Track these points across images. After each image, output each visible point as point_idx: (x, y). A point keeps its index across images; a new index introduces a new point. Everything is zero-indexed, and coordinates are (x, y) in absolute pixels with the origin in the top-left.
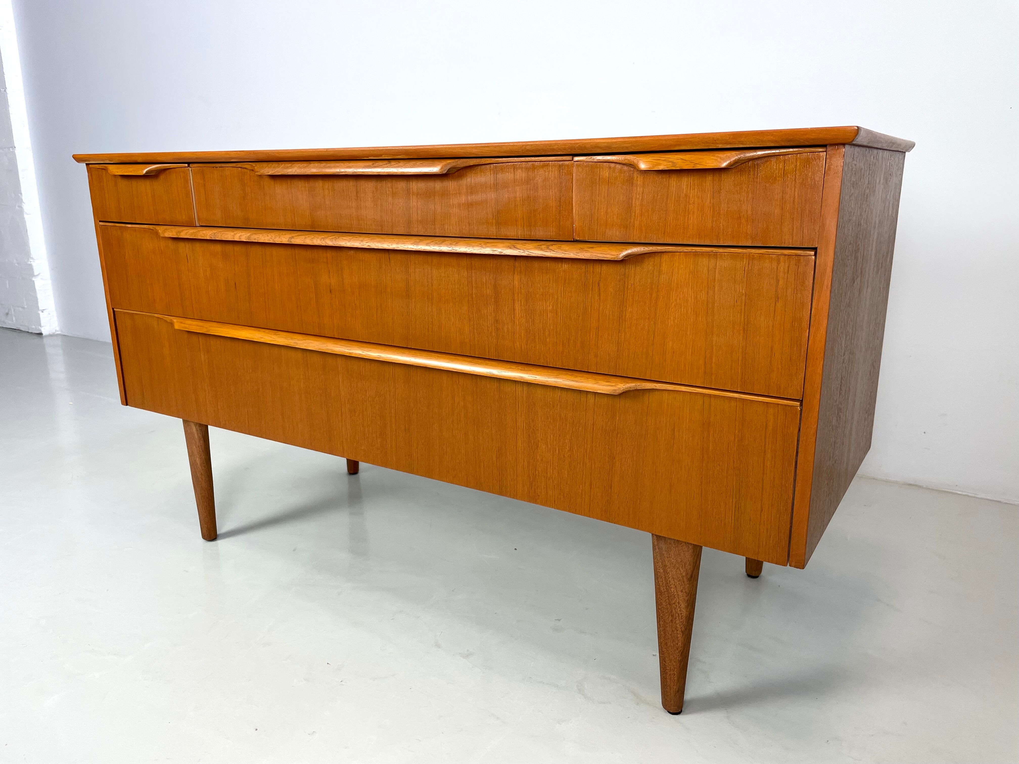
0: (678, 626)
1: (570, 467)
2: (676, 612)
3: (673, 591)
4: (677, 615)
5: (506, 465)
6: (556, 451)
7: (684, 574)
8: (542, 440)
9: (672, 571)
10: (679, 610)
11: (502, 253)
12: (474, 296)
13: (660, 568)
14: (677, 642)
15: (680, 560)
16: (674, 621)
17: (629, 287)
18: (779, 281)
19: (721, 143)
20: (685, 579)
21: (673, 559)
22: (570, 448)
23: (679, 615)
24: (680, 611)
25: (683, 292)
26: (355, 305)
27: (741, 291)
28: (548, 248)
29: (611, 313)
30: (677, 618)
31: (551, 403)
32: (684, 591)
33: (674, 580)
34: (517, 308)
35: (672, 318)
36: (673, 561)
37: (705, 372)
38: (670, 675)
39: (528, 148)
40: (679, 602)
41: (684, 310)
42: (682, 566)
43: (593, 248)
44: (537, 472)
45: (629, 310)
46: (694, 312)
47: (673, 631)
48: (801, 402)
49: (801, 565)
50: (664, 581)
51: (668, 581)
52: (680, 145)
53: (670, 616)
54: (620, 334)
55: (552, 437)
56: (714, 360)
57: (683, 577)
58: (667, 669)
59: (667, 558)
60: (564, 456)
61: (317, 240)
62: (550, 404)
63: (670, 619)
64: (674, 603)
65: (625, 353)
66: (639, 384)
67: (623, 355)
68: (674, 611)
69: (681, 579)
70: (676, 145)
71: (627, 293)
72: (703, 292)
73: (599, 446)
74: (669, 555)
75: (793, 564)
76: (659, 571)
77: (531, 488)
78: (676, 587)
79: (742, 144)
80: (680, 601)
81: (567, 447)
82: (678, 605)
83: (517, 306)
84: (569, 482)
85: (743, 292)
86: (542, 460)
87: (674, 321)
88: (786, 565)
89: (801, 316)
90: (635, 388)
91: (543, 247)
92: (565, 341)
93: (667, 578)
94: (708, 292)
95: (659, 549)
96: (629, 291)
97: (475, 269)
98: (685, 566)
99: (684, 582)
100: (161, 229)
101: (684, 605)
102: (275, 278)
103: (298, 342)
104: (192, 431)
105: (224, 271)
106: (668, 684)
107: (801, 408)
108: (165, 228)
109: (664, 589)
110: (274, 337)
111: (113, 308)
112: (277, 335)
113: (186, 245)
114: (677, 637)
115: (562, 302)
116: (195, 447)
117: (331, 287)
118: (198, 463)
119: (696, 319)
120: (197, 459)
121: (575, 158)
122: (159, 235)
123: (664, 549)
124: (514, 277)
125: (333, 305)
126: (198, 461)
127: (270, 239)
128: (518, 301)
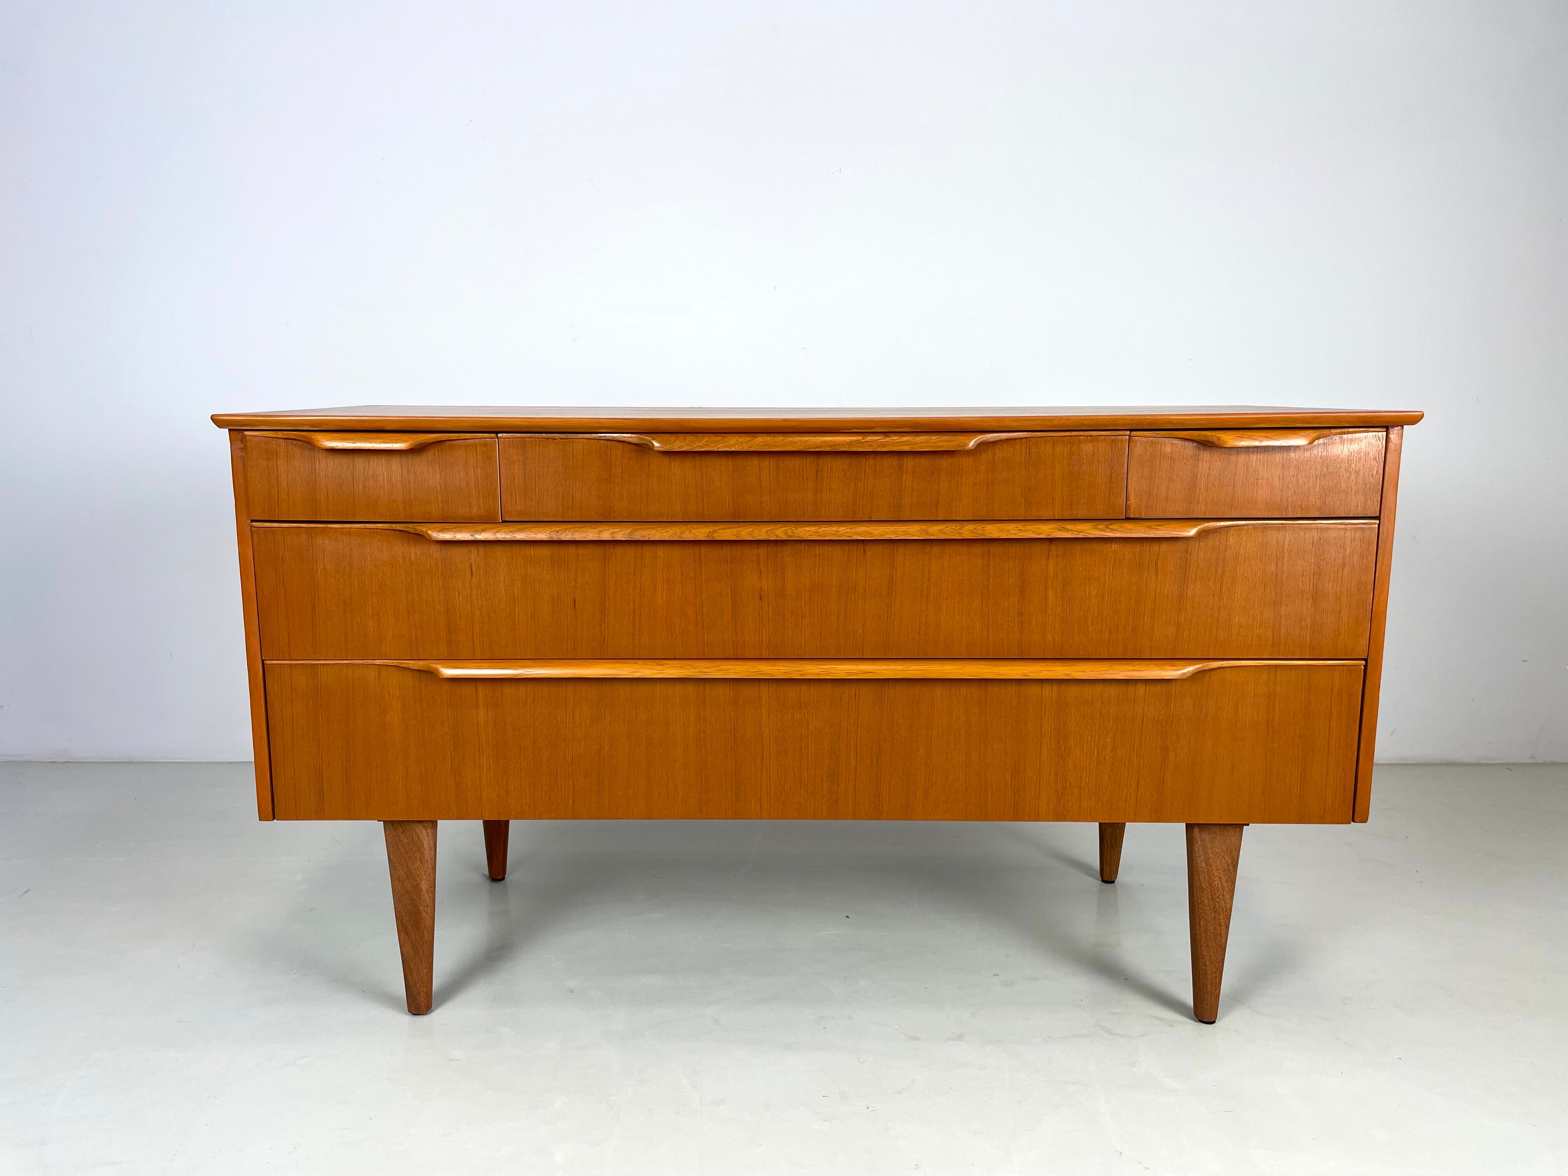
0: (1222, 921)
1: (1112, 769)
2: (1220, 906)
3: (1216, 884)
4: (1221, 909)
5: (1025, 782)
6: (1094, 754)
7: (1229, 862)
8: (1075, 744)
9: (1216, 862)
10: (1223, 902)
11: (1050, 535)
12: (990, 587)
13: (1202, 863)
14: (1220, 940)
15: (1225, 848)
16: (1217, 917)
17: (1192, 562)
18: (1346, 549)
19: (1301, 423)
20: (1231, 867)
21: (1218, 848)
22: (1113, 748)
23: (1223, 908)
24: (1225, 903)
25: (1251, 565)
26: (802, 612)
27: (1310, 560)
28: (1108, 528)
29: (1170, 593)
30: (1221, 912)
31: (1089, 699)
32: (1229, 879)
33: (1218, 872)
34: (1051, 595)
35: (1239, 592)
36: (1217, 850)
37: (1273, 644)
38: (1211, 978)
41: (1251, 583)
42: (1228, 854)
43: (1161, 525)
44: (1068, 784)
45: (1191, 588)
46: (1262, 583)
47: (1215, 928)
48: (1366, 660)
50: (1206, 876)
51: (1212, 874)
52: (1258, 423)
53: (1213, 913)
54: (1180, 614)
55: (1089, 738)
56: (1282, 630)
57: (1228, 865)
58: (1207, 974)
59: (1211, 848)
60: (1105, 758)
61: (746, 533)
62: (1088, 701)
63: (1213, 915)
64: (1218, 897)
65: (1186, 634)
66: (1206, 664)
67: (1183, 636)
68: (1217, 904)
69: (1226, 867)
70: (1254, 424)
71: (1189, 570)
72: (1272, 564)
73: (1150, 739)
74: (1214, 845)
75: (1358, 820)
76: (1201, 865)
77: (1059, 804)
78: (1220, 878)
79: (1320, 424)
80: (1224, 893)
81: (1109, 747)
82: (1222, 897)
83: (1051, 593)
84: (1109, 788)
85: (1312, 561)
86: (1075, 768)
87: (1241, 595)
88: (1350, 823)
89: (1367, 579)
90: (1203, 669)
91: (1101, 527)
92: (1113, 628)
93: (1210, 871)
94: (1277, 564)
95: (1201, 841)
96: (1191, 568)
97: (993, 556)
98: (1231, 853)
99: (1229, 870)
100: (430, 529)
101: (1228, 897)
102: (657, 587)
103: (706, 670)
104: (417, 839)
105: (553, 584)
106: (1208, 991)
107: (1366, 666)
108: (435, 528)
109: (1206, 885)
110: (659, 667)
111: (263, 661)
112: (662, 665)
113: (472, 551)
114: (1221, 934)
115: (1111, 585)
116: (418, 863)
117: (762, 592)
118: (422, 889)
119: (1265, 591)
120: (422, 883)
121: (1134, 433)
122: (427, 538)
123: (1207, 840)
124: (1048, 562)
125: (762, 615)
126: (424, 886)
127: (673, 536)
128: (1053, 588)
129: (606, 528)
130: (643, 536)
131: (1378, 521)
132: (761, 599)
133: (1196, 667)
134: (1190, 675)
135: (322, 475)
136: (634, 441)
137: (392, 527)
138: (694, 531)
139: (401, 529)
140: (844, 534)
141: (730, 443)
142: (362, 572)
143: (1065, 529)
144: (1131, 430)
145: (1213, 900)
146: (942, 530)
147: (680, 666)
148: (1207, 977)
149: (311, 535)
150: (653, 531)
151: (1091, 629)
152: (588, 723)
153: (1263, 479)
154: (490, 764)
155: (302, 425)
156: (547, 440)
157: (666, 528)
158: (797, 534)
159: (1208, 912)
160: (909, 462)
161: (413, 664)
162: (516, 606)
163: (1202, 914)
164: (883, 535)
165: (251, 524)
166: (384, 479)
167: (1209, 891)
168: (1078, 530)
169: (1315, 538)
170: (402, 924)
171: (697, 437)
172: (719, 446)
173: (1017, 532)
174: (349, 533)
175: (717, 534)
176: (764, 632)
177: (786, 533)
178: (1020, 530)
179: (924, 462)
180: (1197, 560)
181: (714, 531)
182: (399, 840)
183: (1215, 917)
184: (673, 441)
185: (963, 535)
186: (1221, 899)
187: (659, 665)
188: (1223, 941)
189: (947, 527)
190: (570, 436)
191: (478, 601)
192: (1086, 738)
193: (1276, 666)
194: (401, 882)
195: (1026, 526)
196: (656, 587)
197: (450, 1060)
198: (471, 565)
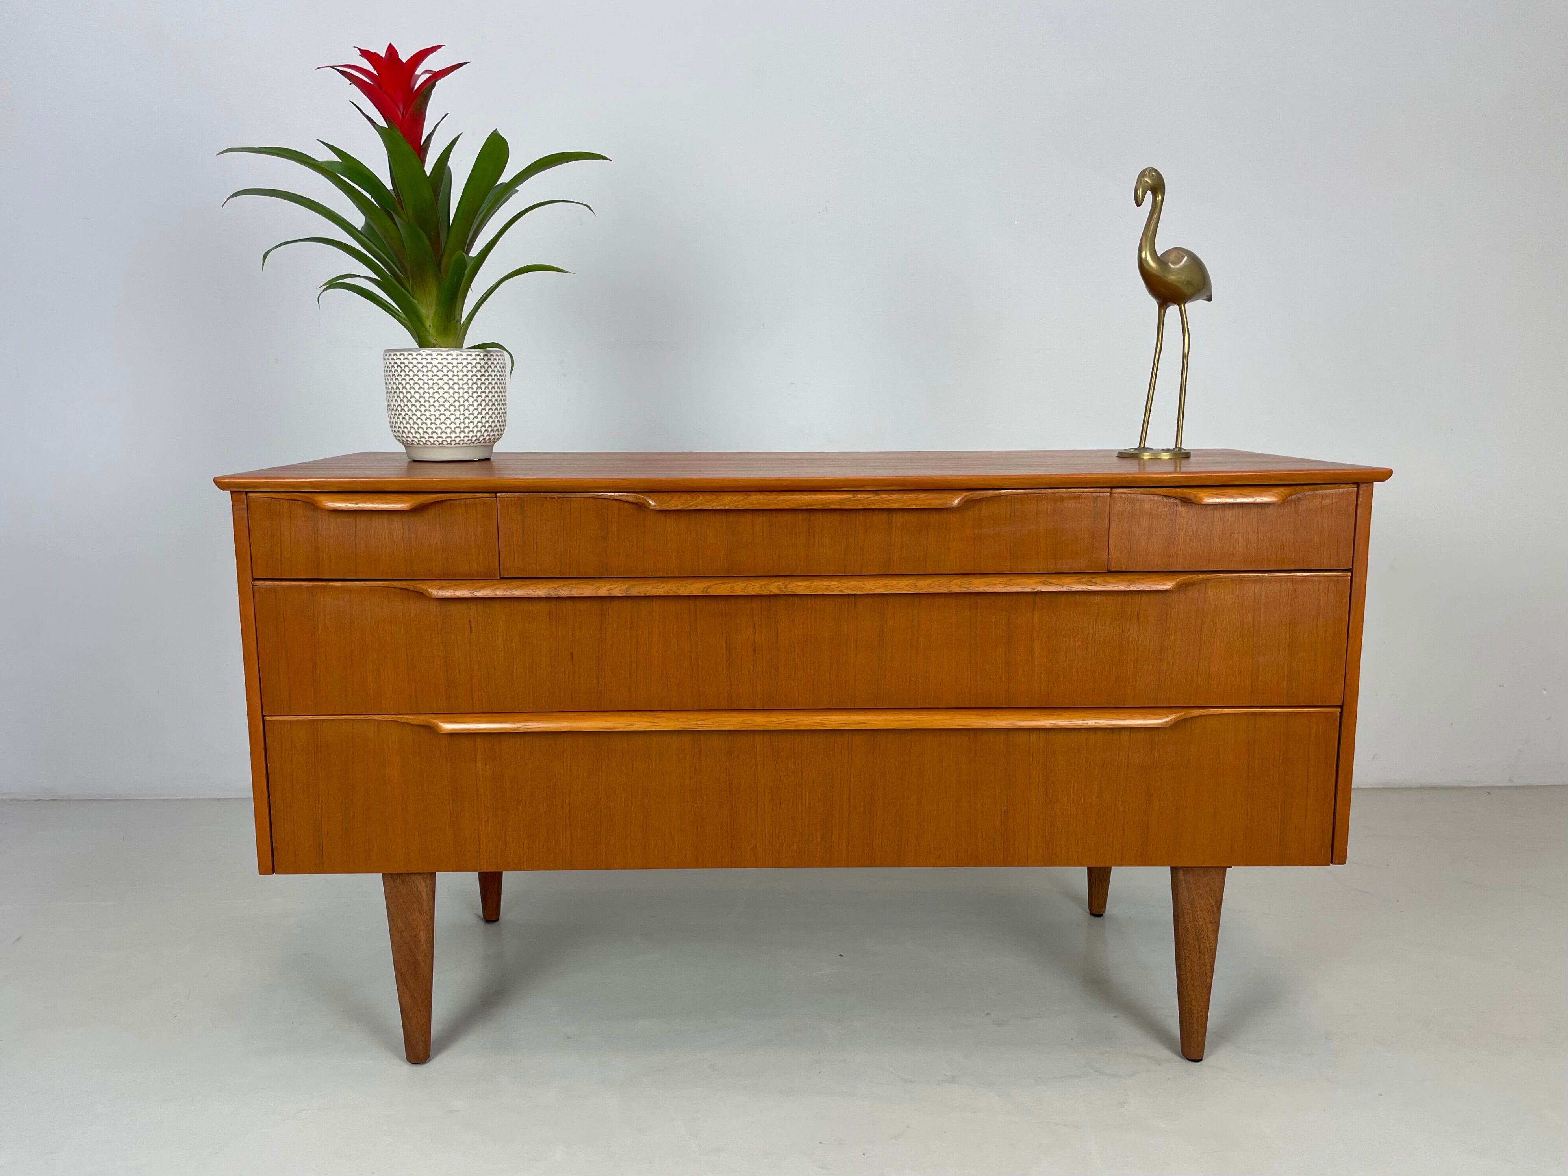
0: (1207, 961)
1: (1098, 815)
2: (1204, 947)
3: (1201, 925)
4: (1206, 950)
5: (1014, 828)
6: (1081, 800)
7: (1213, 904)
8: (1062, 791)
9: (1200, 903)
10: (1208, 943)
11: (1035, 589)
12: (978, 639)
13: (1187, 904)
14: (1205, 981)
15: (1209, 889)
16: (1202, 958)
17: (1172, 615)
18: (1320, 601)
19: (1275, 480)
20: (1215, 909)
21: (1201, 890)
22: (1099, 795)
23: (1208, 949)
24: (1209, 944)
25: (1230, 616)
26: (795, 664)
27: (1286, 611)
28: (1090, 581)
29: (1152, 643)
30: (1206, 952)
31: (1076, 747)
32: (1213, 921)
33: (1202, 913)
34: (1037, 647)
35: (1218, 643)
36: (1201, 892)
37: (1252, 692)
38: (1198, 1018)
39: (1068, 480)
40: (1208, 935)
41: (1230, 634)
42: (1212, 895)
43: (1142, 579)
44: (1056, 830)
45: (1172, 639)
46: (1240, 634)
47: (1201, 969)
48: (1341, 707)
49: (1343, 861)
50: (1191, 917)
51: (1196, 915)
52: (1234, 481)
53: (1198, 953)
54: (1161, 664)
55: (1076, 786)
56: (1260, 679)
57: (1212, 907)
58: (1193, 1013)
59: (1195, 890)
60: (1091, 805)
61: (740, 588)
62: (1074, 748)
63: (1198, 956)
64: (1203, 938)
65: (1167, 683)
66: (1189, 712)
67: (1165, 685)
68: (1202, 945)
69: (1210, 908)
70: (1230, 481)
71: (1170, 622)
72: (1250, 615)
73: (1135, 785)
74: (1198, 886)
75: (1337, 862)
76: (1186, 907)
77: (1047, 850)
78: (1204, 919)
79: (1293, 481)
80: (1209, 933)
81: (1095, 794)
82: (1207, 938)
83: (1037, 644)
84: (1096, 833)
85: (1288, 612)
86: (1062, 814)
87: (1220, 645)
88: (1329, 865)
89: (1341, 629)
90: (1186, 717)
91: (1084, 580)
92: (1097, 678)
93: (1195, 912)
94: (1254, 615)
95: (1186, 883)
96: (1172, 620)
97: (980, 609)
98: (1214, 894)
99: (1213, 911)
100: (430, 587)
101: (1212, 937)
102: (653, 641)
103: (702, 722)
104: (416, 890)
105: (551, 639)
106: (1195, 1029)
107: (1341, 713)
108: (435, 586)
109: (1191, 926)
110: (656, 720)
111: (263, 716)
112: (658, 718)
113: (471, 607)
114: (1206, 974)
115: (1094, 636)
116: (417, 915)
117: (756, 644)
118: (421, 940)
119: (1243, 641)
120: (421, 933)
121: (1115, 490)
122: (427, 595)
123: (1191, 881)
124: (1033, 614)
125: (756, 667)
126: (422, 936)
127: (669, 592)
128: (1038, 639)
129: (603, 585)
130: (640, 592)
131: (1350, 574)
132: (755, 651)
133: (1178, 715)
134: (1172, 723)
135: (324, 534)
136: (630, 500)
137: (393, 585)
138: (689, 587)
139: (401, 587)
140: (835, 589)
141: (724, 501)
142: (363, 628)
143: (1050, 583)
144: (1112, 488)
145: (1198, 941)
146: (930, 584)
147: (676, 719)
148: (1194, 1016)
149: (312, 593)
150: (650, 587)
151: (1075, 678)
152: (585, 774)
153: (1239, 533)
154: (488, 816)
155: (304, 487)
156: (545, 499)
157: (662, 584)
158: (789, 589)
159: (1193, 952)
160: (898, 518)
161: (412, 719)
162: (515, 660)
163: (1188, 955)
164: (874, 590)
165: (253, 582)
166: (385, 537)
167: (1194, 931)
168: (1062, 584)
169: (1290, 590)
170: (401, 975)
171: (692, 496)
172: (713, 504)
173: (1003, 586)
174: (349, 590)
175: (712, 590)
176: (758, 684)
177: (779, 588)
178: (1006, 584)
179: (912, 518)
180: (1177, 612)
181: (709, 586)
182: (398, 890)
183: (1200, 958)
184: (668, 500)
185: (951, 589)
186: (1205, 940)
187: (656, 717)
188: (1208, 980)
189: (936, 581)
190: (567, 495)
191: (477, 656)
192: (1072, 785)
193: (1255, 714)
194: (400, 933)
195: (1011, 581)
197: (451, 1111)
198: (470, 621)
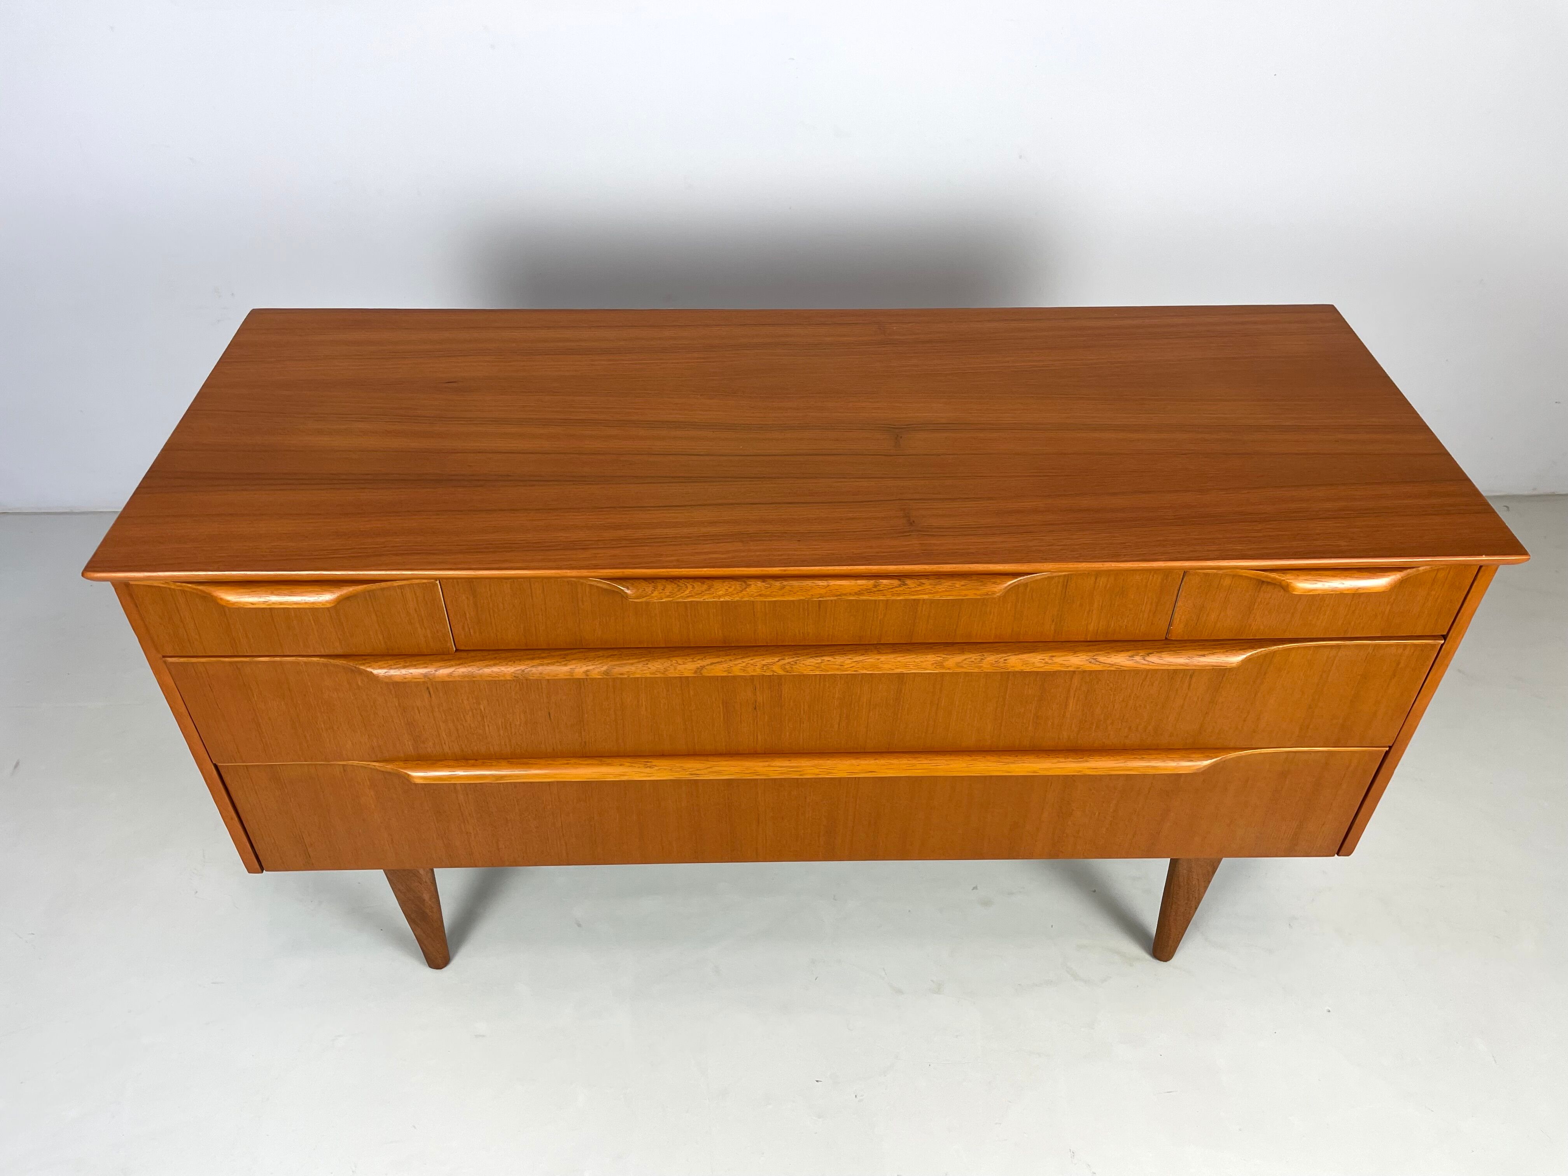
1: (1111, 824)
5: (1022, 834)
6: (1095, 814)
8: (1078, 808)
10: (1197, 891)
18: (1400, 663)
22: (1115, 810)
23: (1196, 895)
27: (1358, 672)
28: (1144, 660)
29: (1200, 699)
35: (1274, 698)
43: (1204, 656)
44: (1065, 835)
46: (1300, 691)
48: (1390, 747)
54: (1207, 715)
55: (1092, 804)
60: (1105, 817)
65: (1209, 730)
66: (1228, 755)
67: (1206, 731)
68: (1191, 896)
71: (1225, 682)
72: (1316, 675)
77: (1053, 848)
79: (1407, 564)
81: (1111, 810)
83: (1072, 700)
85: (1360, 673)
86: (1074, 824)
90: (1221, 761)
91: (1137, 658)
92: (1133, 727)
96: (1228, 680)
99: (1208, 875)
101: (1202, 890)
103: (698, 772)
105: (524, 701)
107: (1388, 752)
109: (1183, 884)
110: (647, 770)
111: (214, 763)
116: (417, 883)
117: (757, 704)
118: (425, 898)
120: (424, 894)
125: (757, 721)
127: (656, 673)
128: (1074, 697)
130: (622, 674)
131: (1443, 641)
132: (755, 709)
133: (1213, 761)
134: (1205, 769)
136: (605, 586)
137: (331, 662)
138: (679, 668)
140: (849, 669)
141: (717, 593)
142: (305, 696)
143: (1097, 661)
145: (1187, 893)
147: (670, 768)
149: (237, 666)
150: (633, 668)
151: (1109, 728)
152: (576, 799)
154: (477, 831)
157: (647, 663)
158: (795, 669)
159: (1181, 900)
161: (380, 766)
162: (485, 719)
164: (893, 670)
165: (165, 659)
166: (309, 619)
167: (1185, 887)
168: (1111, 663)
169: (1371, 655)
170: (411, 919)
171: (678, 586)
172: (705, 597)
173: (1043, 665)
175: (705, 671)
176: (759, 735)
177: (783, 667)
178: (1046, 663)
181: (703, 667)
182: (399, 877)
183: (1186, 903)
184: (650, 592)
185: (982, 669)
188: (1190, 916)
189: (965, 659)
191: (442, 715)
192: (1089, 804)
194: (403, 893)
195: (1054, 658)
196: (638, 702)
197: (477, 1036)
198: (428, 688)
